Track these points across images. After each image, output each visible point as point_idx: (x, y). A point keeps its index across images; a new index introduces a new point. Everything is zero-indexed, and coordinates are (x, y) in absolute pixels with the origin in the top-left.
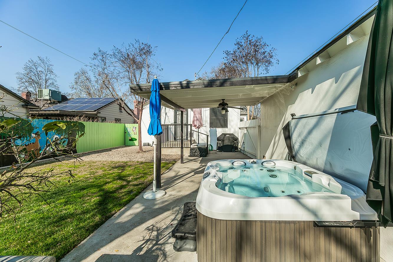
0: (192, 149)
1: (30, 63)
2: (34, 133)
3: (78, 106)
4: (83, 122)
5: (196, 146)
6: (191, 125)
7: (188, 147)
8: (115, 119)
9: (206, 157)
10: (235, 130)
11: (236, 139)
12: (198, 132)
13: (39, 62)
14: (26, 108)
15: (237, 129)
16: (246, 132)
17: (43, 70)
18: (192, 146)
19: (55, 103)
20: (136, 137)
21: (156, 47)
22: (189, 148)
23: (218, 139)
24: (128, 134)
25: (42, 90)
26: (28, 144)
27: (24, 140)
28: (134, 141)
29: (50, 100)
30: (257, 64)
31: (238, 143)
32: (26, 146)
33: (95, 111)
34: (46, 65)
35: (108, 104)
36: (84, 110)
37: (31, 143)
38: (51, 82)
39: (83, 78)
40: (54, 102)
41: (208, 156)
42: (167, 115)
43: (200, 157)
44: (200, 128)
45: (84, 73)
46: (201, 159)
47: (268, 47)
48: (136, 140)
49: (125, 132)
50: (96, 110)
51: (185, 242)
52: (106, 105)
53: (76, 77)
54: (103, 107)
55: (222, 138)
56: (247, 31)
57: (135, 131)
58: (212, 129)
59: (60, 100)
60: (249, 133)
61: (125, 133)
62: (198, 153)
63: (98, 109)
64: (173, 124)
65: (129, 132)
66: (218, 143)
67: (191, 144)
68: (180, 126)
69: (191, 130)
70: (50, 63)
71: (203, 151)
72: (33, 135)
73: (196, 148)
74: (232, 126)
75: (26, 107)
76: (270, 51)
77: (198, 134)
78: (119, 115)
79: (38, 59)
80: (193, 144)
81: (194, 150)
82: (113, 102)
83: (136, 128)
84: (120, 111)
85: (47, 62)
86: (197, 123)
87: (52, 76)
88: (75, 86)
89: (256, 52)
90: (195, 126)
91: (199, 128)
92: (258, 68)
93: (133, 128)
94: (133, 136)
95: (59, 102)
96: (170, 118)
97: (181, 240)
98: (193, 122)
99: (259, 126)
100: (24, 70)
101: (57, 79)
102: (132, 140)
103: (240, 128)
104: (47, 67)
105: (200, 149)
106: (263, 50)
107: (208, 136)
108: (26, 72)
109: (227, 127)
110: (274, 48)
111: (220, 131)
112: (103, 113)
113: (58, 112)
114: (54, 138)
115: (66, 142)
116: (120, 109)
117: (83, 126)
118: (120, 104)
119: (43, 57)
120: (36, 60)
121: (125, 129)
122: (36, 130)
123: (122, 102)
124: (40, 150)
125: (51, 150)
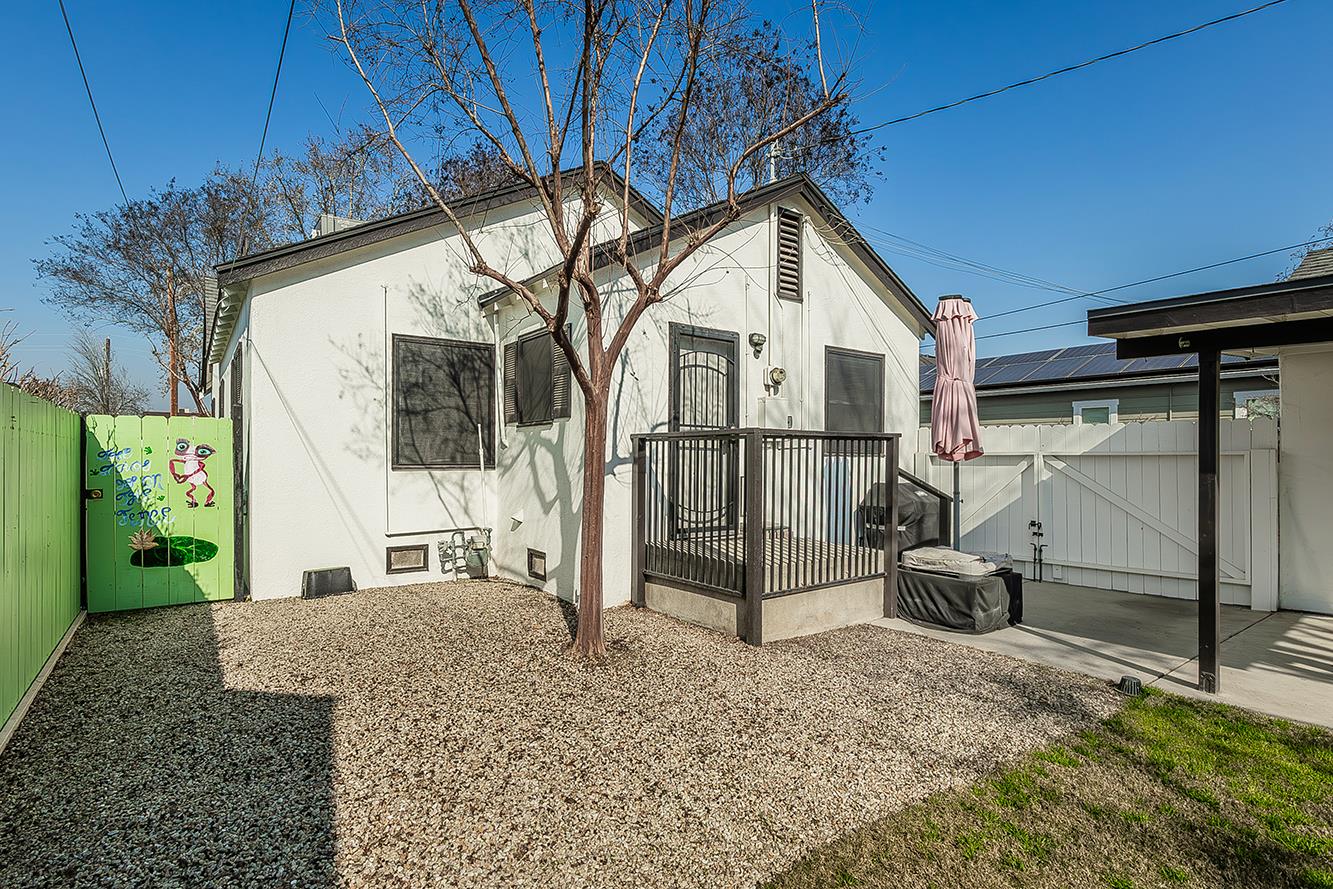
20: (216, 527)
24: (122, 503)
28: (187, 567)
42: (627, 367)
48: (206, 550)
49: (92, 488)
57: (198, 479)
61: (87, 494)
64: (666, 429)
65: (135, 487)
83: (204, 452)
93: (181, 452)
94: (177, 523)
102: (163, 554)
121: (88, 459)
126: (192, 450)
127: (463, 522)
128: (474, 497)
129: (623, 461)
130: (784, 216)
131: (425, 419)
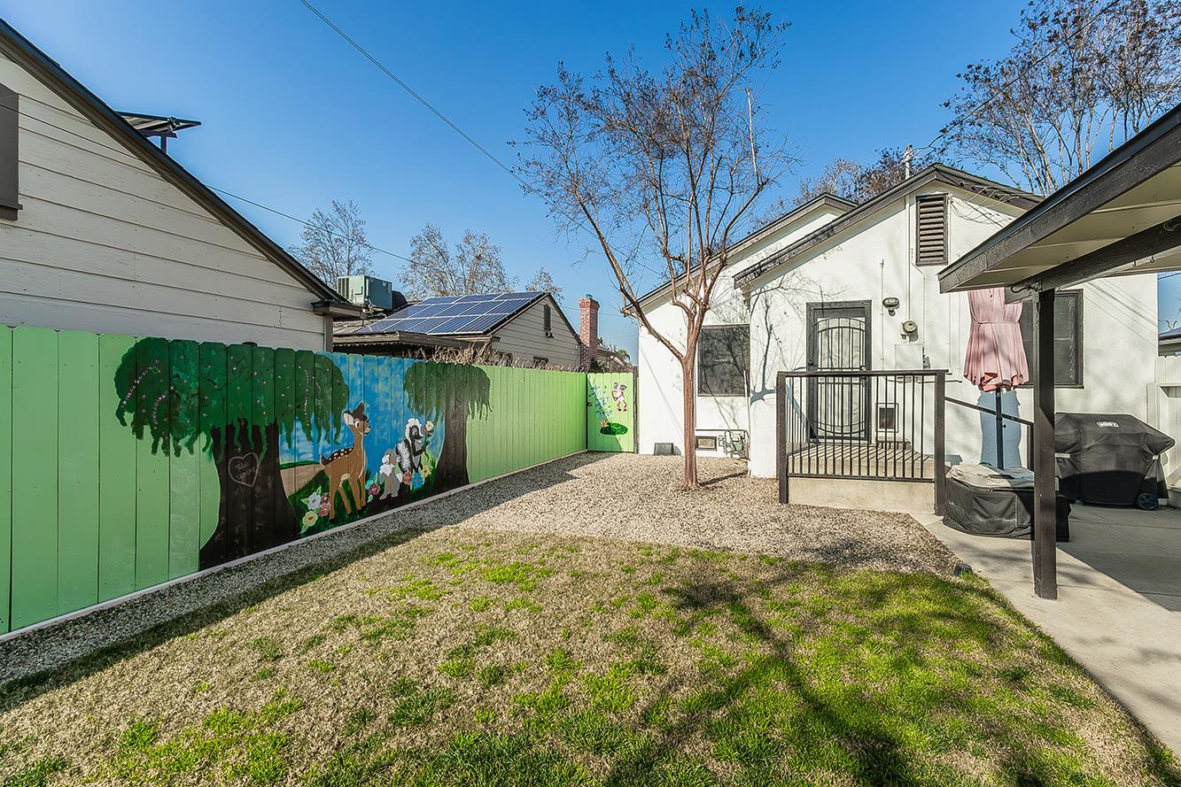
1: (316, 222)
2: (349, 412)
3: (436, 322)
4: (481, 367)
7: (922, 480)
8: (535, 358)
9: (1067, 539)
11: (1162, 446)
13: (336, 215)
14: (324, 315)
17: (343, 237)
19: (378, 315)
20: (625, 419)
22: (930, 481)
24: (598, 409)
25: (348, 279)
26: (332, 456)
27: (319, 440)
28: (617, 436)
29: (367, 308)
32: (326, 462)
33: (485, 333)
34: (350, 223)
35: (518, 312)
36: (455, 333)
37: (339, 452)
38: (360, 267)
39: (430, 251)
40: (376, 312)
42: (772, 336)
45: (431, 237)
48: (624, 430)
49: (589, 402)
50: (488, 332)
52: (514, 314)
53: (414, 249)
54: (505, 320)
57: (621, 399)
59: (389, 304)
61: (587, 404)
63: (492, 328)
64: (805, 370)
65: (601, 401)
70: (359, 217)
72: (348, 419)
75: (323, 309)
78: (545, 347)
79: (332, 209)
82: (529, 304)
83: (623, 388)
84: (547, 334)
85: (352, 215)
88: (410, 274)
93: (616, 387)
94: (615, 418)
95: (388, 312)
96: (786, 345)
98: (975, 357)
100: (304, 241)
101: (373, 257)
102: (608, 430)
104: (351, 228)
105: (1024, 494)
108: (308, 244)
109: (1081, 383)
112: (507, 341)
113: (396, 338)
114: (408, 426)
115: (440, 445)
116: (547, 326)
117: (484, 382)
118: (547, 310)
119: (343, 202)
120: (329, 211)
121: (588, 390)
122: (354, 400)
123: (551, 306)
124: (368, 476)
125: (400, 476)
126: (619, 387)
127: (733, 427)
128: (739, 413)
129: (771, 392)
130: (922, 201)
131: (712, 369)
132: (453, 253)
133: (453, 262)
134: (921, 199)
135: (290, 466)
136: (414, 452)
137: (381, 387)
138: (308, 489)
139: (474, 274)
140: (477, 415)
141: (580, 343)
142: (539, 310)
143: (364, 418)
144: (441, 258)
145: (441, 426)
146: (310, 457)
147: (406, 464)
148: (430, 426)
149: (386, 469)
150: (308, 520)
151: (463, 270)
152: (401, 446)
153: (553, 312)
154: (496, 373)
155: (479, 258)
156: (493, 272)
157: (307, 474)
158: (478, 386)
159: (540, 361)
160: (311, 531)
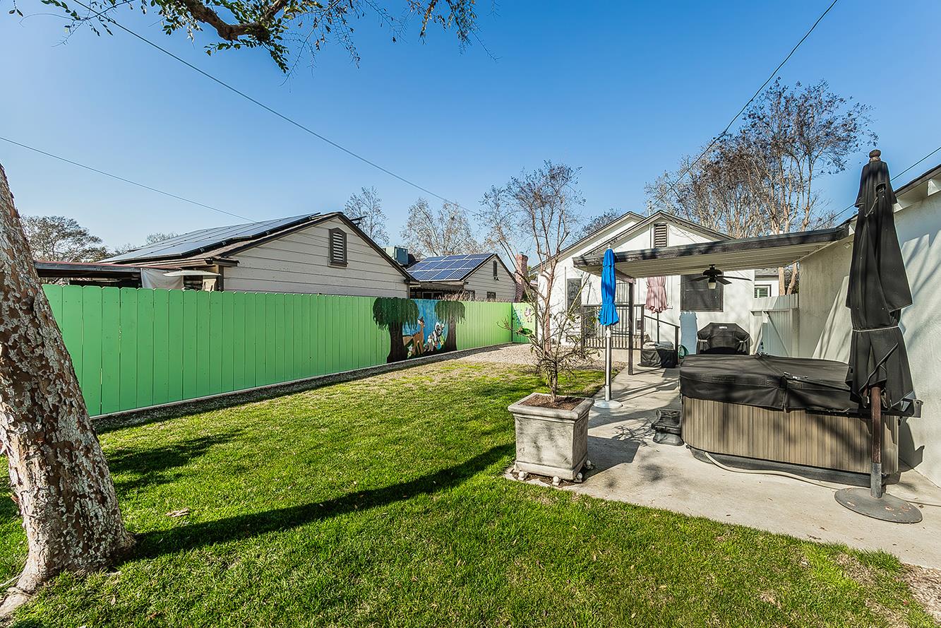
0: (644, 352)
2: (419, 319)
3: (434, 273)
4: (462, 302)
5: (654, 347)
6: (642, 306)
8: (488, 293)
9: (674, 368)
10: (739, 316)
11: (744, 336)
12: (658, 320)
13: (364, 197)
14: (407, 284)
15: (745, 314)
16: (766, 322)
17: (368, 210)
18: (644, 347)
21: (579, 168)
22: (639, 349)
23: (701, 335)
24: (518, 321)
26: (415, 334)
27: (412, 328)
28: (527, 335)
30: (808, 152)
31: (748, 344)
32: (413, 336)
33: (461, 280)
34: (372, 201)
35: (478, 266)
36: (445, 281)
37: (417, 333)
39: (421, 215)
41: (677, 367)
42: (592, 287)
43: (662, 367)
44: (661, 312)
45: (422, 206)
46: (663, 370)
47: (842, 105)
48: (531, 332)
49: (513, 317)
50: (462, 279)
51: (665, 436)
52: (476, 268)
54: (471, 272)
55: (709, 333)
56: (779, 78)
57: (529, 316)
58: (685, 313)
59: (408, 262)
60: (773, 324)
62: (658, 359)
63: (464, 277)
65: (519, 317)
66: (699, 343)
67: (643, 343)
68: (628, 308)
69: (643, 316)
70: (378, 197)
71: (668, 356)
72: (419, 322)
73: (653, 350)
74: (731, 308)
75: (408, 282)
76: (850, 115)
77: (658, 324)
78: (494, 286)
80: (646, 341)
81: (650, 354)
82: (484, 261)
83: (530, 310)
84: (495, 279)
85: (373, 196)
86: (656, 303)
87: (380, 219)
89: (804, 129)
90: (651, 308)
91: (658, 312)
92: (811, 162)
93: (527, 310)
94: (526, 326)
97: (662, 433)
98: (648, 300)
99: (797, 311)
101: (386, 223)
102: (523, 332)
103: (753, 313)
104: (372, 204)
105: (660, 352)
106: (826, 116)
107: (677, 328)
109: (721, 309)
110: (861, 104)
111: (703, 319)
112: (473, 284)
114: (436, 325)
115: (447, 333)
116: (495, 273)
117: (463, 308)
118: (495, 264)
119: (368, 188)
120: (359, 194)
121: (513, 311)
122: (421, 315)
123: (497, 261)
124: (424, 342)
125: (433, 343)
132: (436, 216)
133: (436, 222)
134: (656, 225)
135: (405, 336)
136: (438, 336)
137: (428, 311)
138: (409, 345)
139: (449, 231)
140: (460, 322)
141: (516, 282)
142: (490, 265)
143: (423, 322)
144: (427, 219)
145: (447, 325)
146: (409, 334)
147: (435, 339)
148: (443, 325)
149: (429, 340)
150: (409, 354)
151: (442, 228)
152: (434, 332)
153: (499, 264)
154: (468, 304)
155: (453, 219)
156: (462, 228)
157: (409, 339)
158: (460, 309)
159: (491, 296)
160: (410, 358)
